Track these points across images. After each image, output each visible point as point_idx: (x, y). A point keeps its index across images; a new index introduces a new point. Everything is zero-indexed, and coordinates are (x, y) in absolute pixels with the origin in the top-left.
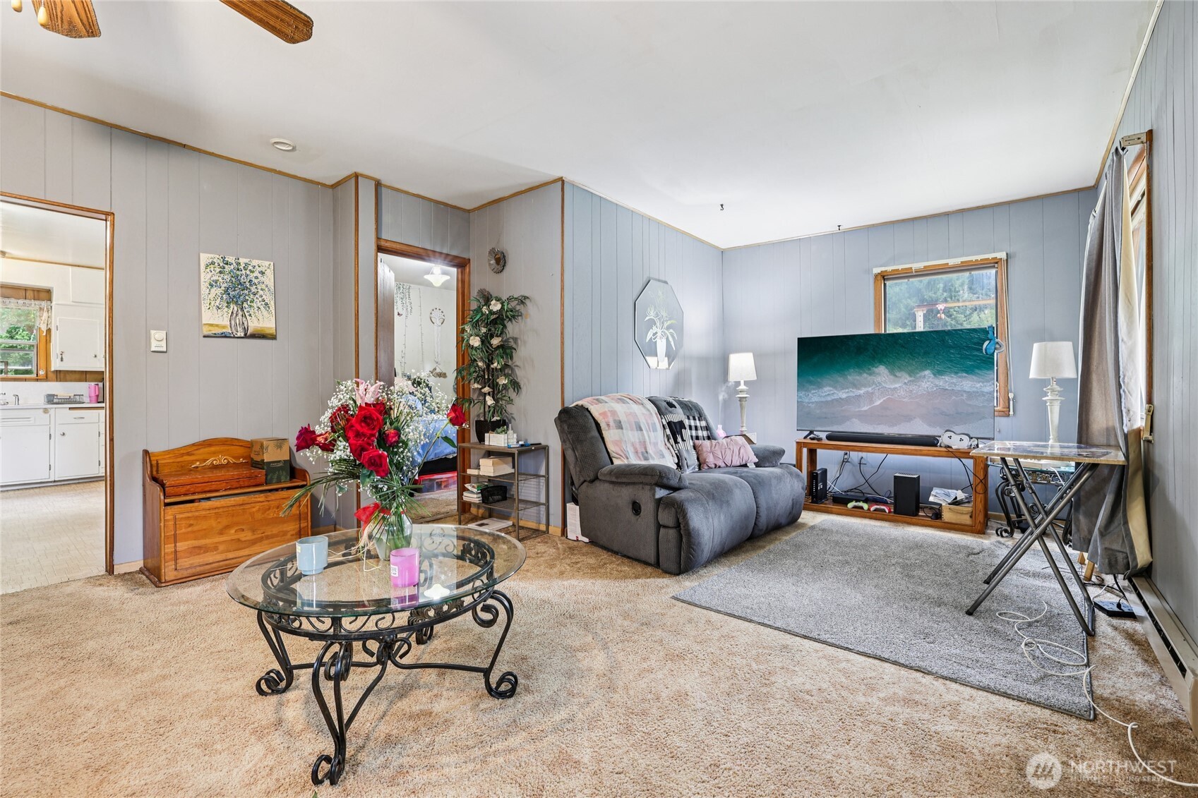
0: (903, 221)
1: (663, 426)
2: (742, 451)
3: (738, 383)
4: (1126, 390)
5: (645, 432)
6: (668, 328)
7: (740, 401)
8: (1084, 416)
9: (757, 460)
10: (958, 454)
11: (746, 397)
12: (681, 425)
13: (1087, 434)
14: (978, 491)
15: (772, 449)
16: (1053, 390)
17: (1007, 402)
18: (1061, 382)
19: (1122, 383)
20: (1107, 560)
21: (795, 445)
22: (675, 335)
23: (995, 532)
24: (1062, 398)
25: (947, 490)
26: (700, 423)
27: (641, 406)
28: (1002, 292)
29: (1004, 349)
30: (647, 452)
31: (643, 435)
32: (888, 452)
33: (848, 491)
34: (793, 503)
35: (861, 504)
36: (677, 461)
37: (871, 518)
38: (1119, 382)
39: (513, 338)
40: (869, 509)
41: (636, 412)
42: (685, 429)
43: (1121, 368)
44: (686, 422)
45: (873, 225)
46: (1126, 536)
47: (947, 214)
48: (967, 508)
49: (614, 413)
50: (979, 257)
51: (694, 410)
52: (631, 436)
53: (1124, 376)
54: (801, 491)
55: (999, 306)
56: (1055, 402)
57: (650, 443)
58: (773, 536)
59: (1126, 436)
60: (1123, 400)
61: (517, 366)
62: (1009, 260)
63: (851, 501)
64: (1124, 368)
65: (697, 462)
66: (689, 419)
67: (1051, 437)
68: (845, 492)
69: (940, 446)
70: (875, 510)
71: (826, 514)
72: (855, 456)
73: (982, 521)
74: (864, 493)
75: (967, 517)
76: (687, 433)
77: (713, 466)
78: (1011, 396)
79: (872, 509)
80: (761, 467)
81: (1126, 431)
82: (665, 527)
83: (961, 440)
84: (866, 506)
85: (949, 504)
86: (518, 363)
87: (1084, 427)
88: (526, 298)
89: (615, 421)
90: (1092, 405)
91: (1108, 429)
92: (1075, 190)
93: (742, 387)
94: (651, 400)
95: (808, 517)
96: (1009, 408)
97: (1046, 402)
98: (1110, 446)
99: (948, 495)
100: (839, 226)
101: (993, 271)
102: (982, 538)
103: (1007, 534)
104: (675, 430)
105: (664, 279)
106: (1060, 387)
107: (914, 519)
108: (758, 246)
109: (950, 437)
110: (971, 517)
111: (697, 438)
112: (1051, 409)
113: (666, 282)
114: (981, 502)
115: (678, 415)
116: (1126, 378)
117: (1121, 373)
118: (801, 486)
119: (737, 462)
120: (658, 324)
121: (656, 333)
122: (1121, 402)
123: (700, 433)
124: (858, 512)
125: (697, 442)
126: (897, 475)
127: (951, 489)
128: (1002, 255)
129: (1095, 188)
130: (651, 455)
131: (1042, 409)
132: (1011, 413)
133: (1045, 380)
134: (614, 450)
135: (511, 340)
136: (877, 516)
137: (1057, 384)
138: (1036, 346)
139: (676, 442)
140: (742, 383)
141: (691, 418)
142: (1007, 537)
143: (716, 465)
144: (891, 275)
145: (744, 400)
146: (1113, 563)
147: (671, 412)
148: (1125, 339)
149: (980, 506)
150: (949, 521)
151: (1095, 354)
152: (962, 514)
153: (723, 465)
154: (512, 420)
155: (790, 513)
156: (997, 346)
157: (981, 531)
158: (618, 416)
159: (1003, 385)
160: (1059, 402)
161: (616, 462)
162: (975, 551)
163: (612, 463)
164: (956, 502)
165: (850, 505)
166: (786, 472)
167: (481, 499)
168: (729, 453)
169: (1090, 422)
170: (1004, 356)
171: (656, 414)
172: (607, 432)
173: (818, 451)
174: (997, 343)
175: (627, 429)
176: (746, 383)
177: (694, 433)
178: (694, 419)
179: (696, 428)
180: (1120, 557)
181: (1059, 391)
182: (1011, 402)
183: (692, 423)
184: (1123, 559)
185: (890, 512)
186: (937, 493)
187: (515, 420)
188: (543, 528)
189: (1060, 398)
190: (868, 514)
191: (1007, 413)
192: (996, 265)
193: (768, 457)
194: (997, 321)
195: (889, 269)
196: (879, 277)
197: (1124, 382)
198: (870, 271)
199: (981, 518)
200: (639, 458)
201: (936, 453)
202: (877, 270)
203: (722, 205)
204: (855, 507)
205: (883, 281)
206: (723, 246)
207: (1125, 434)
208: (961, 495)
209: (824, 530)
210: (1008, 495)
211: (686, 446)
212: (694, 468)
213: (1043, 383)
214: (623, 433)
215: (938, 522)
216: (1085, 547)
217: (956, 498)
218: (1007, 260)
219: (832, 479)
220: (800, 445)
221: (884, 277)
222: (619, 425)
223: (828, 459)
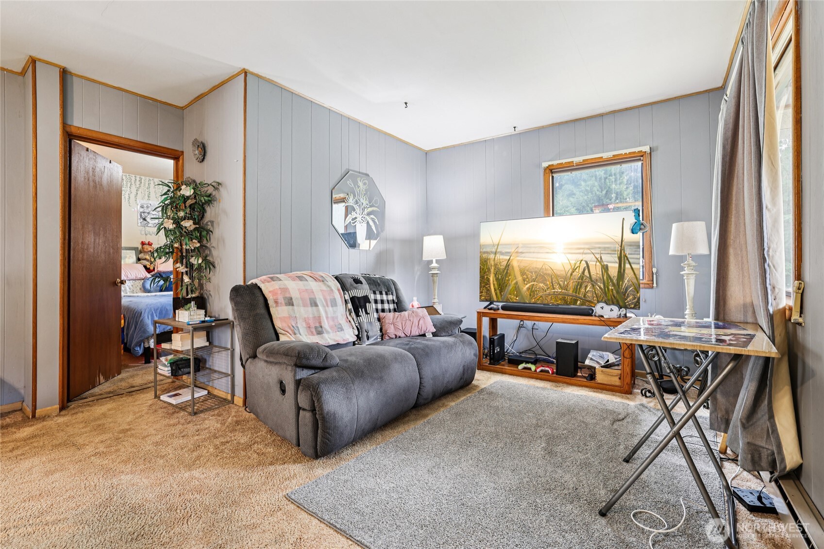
0: (567, 122)
1: (345, 300)
2: (421, 322)
3: (431, 262)
4: (770, 264)
5: (321, 308)
6: (369, 214)
7: (432, 276)
8: (721, 292)
9: (435, 330)
10: (609, 323)
11: (437, 274)
12: (366, 299)
13: (724, 310)
14: (625, 355)
15: (450, 319)
16: (689, 265)
17: (651, 276)
18: (697, 258)
19: (766, 256)
20: (749, 456)
21: (476, 315)
22: (376, 221)
23: (640, 391)
24: (697, 272)
25: (601, 352)
26: (387, 297)
27: (321, 284)
28: (647, 181)
29: (648, 229)
30: (321, 327)
31: (318, 311)
32: (553, 321)
33: (522, 352)
34: (464, 369)
35: (529, 365)
36: (357, 333)
37: (537, 379)
38: (764, 254)
39: (210, 221)
40: (536, 371)
41: (313, 289)
42: (370, 302)
43: (765, 240)
44: (372, 297)
45: (543, 126)
46: (772, 433)
47: (601, 115)
48: (616, 371)
49: (285, 290)
50: (628, 151)
51: (382, 285)
52: (303, 312)
53: (769, 248)
54: (473, 357)
55: (644, 193)
56: (690, 276)
57: (327, 318)
58: (440, 403)
59: (771, 318)
60: (768, 276)
61: (213, 247)
62: (652, 153)
63: (522, 362)
64: (769, 239)
65: (379, 333)
66: (375, 293)
67: (688, 307)
68: (520, 353)
69: (595, 316)
70: (542, 371)
71: (500, 375)
72: (529, 324)
73: (629, 383)
74: (536, 354)
75: (617, 379)
76: (371, 307)
77: (394, 336)
78: (654, 270)
79: (538, 370)
80: (438, 336)
81: (771, 312)
82: (304, 409)
83: (612, 310)
84: (533, 367)
85: (602, 367)
86: (213, 245)
87: (722, 303)
88: (219, 184)
89: (285, 298)
90: (729, 280)
91: (745, 306)
92: (706, 91)
93: (434, 265)
94: (337, 278)
95: (483, 378)
96: (653, 281)
97: (683, 276)
98: (747, 323)
99: (602, 357)
100: (515, 127)
101: (640, 163)
102: (628, 399)
103: (650, 394)
104: (358, 305)
105: (365, 172)
106: (696, 263)
107: (573, 380)
108: (454, 147)
109: (602, 308)
110: (620, 379)
111: (383, 311)
112: (687, 282)
113: (367, 175)
114: (628, 365)
115: (363, 290)
116: (771, 251)
117: (765, 244)
118: (473, 352)
119: (416, 332)
120: (358, 211)
121: (356, 218)
122: (766, 278)
123: (386, 306)
124: (527, 374)
125: (382, 314)
126: (559, 340)
127: (606, 351)
128: (646, 149)
129: (723, 88)
130: (325, 329)
131: (680, 282)
132: (655, 285)
133: (682, 256)
134: (280, 326)
135: (209, 223)
136: (541, 376)
137: (692, 260)
138: (674, 226)
139: (358, 315)
140: (434, 261)
141: (377, 292)
142: (650, 397)
143: (396, 336)
144: (557, 169)
145: (436, 275)
146: (756, 458)
147: (356, 288)
148: (769, 206)
149: (628, 369)
150: (602, 382)
151: (732, 228)
152: (612, 376)
153: (403, 335)
154: (210, 297)
155: (461, 379)
156: (642, 227)
157: (627, 390)
158: (289, 293)
159: (648, 261)
160: (694, 275)
161: (282, 338)
162: (621, 417)
163: (278, 339)
164: (608, 366)
165: (521, 367)
166: (459, 341)
167: (170, 372)
168: (408, 324)
169: (727, 298)
170: (648, 236)
171: (339, 290)
172: (274, 309)
173: (499, 320)
174: (642, 224)
175: (298, 306)
176: (437, 261)
177: (380, 306)
178: (381, 293)
179: (382, 302)
180: (765, 454)
181: (694, 266)
182: (655, 276)
183: (378, 297)
184: (768, 456)
185: (553, 373)
186: (593, 355)
187: (211, 296)
188: (229, 398)
189: (695, 272)
190: (535, 375)
191: (651, 285)
192: (642, 158)
193: (445, 328)
194: (643, 206)
195: (555, 163)
196: (548, 171)
197: (768, 255)
198: (540, 165)
199: (628, 379)
200: (312, 332)
201: (591, 322)
202: (545, 165)
203: (406, 103)
204: (525, 368)
205: (551, 175)
206: (427, 148)
207: (770, 314)
208: (612, 358)
209: (491, 393)
210: (651, 359)
211: (369, 320)
212: (377, 338)
213: (681, 259)
214: (293, 310)
215: (592, 383)
216: (723, 427)
217: (608, 361)
218: (650, 153)
219: (510, 342)
220: (480, 315)
221: (551, 170)
222: (290, 302)
223: (507, 326)
